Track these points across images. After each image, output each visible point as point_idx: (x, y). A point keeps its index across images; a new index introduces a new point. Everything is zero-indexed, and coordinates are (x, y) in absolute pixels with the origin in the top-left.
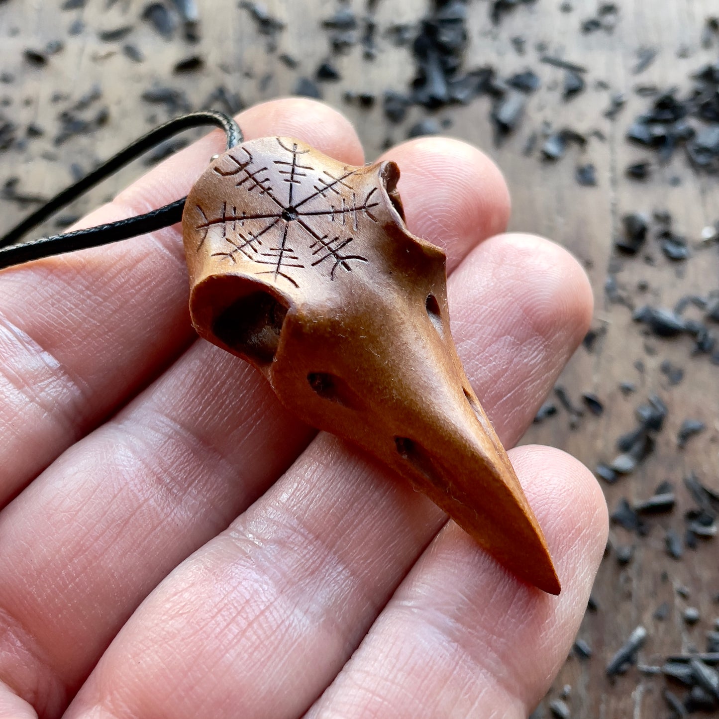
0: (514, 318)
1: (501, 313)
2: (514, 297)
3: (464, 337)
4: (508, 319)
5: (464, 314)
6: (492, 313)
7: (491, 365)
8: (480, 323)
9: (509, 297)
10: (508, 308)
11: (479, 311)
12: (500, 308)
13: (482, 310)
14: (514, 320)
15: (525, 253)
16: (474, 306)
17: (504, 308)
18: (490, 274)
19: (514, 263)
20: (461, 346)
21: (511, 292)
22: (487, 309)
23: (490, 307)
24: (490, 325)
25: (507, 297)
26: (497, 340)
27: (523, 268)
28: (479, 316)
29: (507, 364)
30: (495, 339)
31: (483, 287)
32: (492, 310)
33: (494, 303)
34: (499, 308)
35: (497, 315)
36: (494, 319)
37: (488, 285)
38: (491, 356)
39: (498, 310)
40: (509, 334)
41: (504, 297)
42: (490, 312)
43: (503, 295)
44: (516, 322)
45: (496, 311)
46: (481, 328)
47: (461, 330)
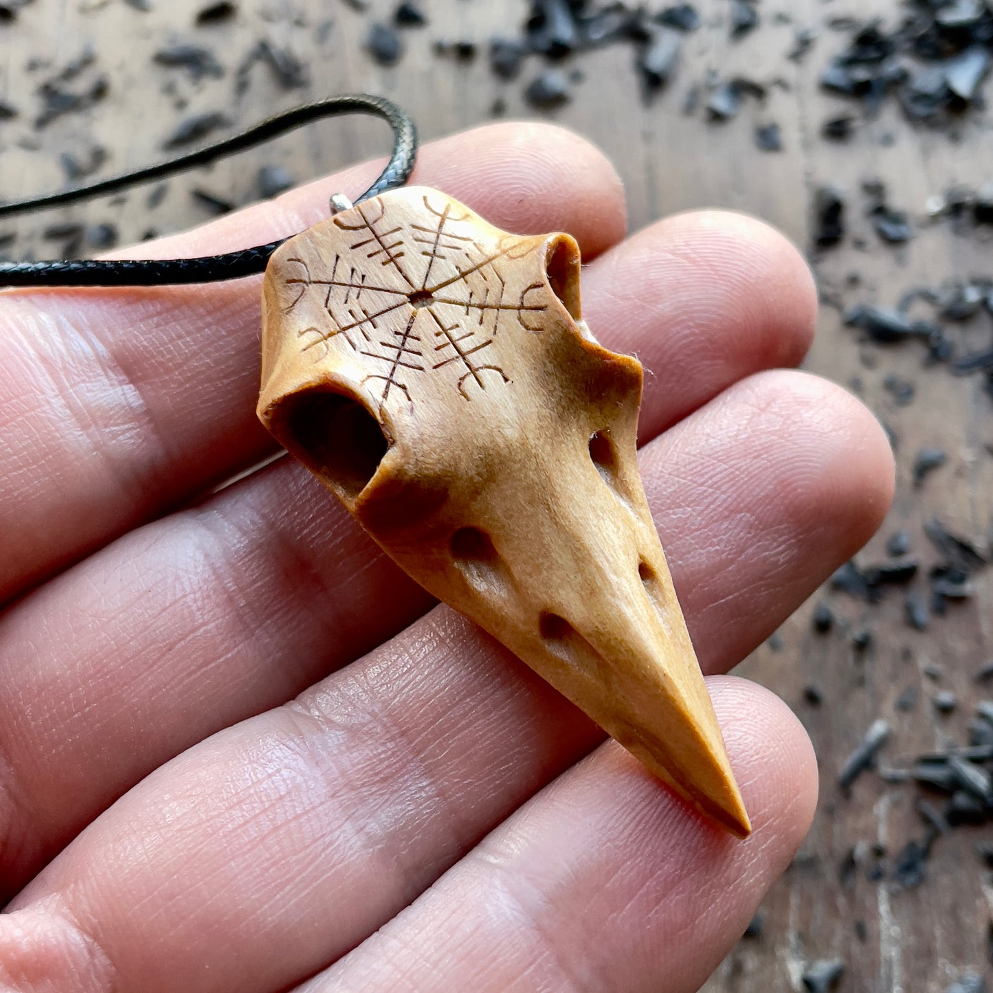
0: (762, 491)
1: (746, 479)
2: (769, 461)
3: (683, 502)
4: (753, 490)
5: (691, 470)
6: (732, 476)
7: (712, 549)
8: (711, 487)
9: (763, 459)
10: (756, 475)
11: (714, 469)
12: (746, 473)
13: (718, 470)
14: (762, 494)
15: (805, 403)
16: (708, 461)
17: (750, 473)
18: (745, 422)
19: (783, 413)
20: (674, 514)
21: (767, 453)
22: (726, 470)
23: (731, 467)
24: (724, 493)
25: (759, 459)
26: (727, 517)
27: (795, 423)
28: (711, 478)
29: (735, 553)
30: (726, 513)
31: (729, 437)
32: (732, 473)
33: (739, 463)
34: (744, 471)
35: (738, 481)
36: (734, 485)
37: (737, 436)
38: (715, 536)
39: (742, 473)
40: (748, 511)
41: (755, 458)
42: (728, 475)
43: (756, 454)
44: (763, 496)
45: (738, 476)
46: (711, 494)
47: (680, 491)
